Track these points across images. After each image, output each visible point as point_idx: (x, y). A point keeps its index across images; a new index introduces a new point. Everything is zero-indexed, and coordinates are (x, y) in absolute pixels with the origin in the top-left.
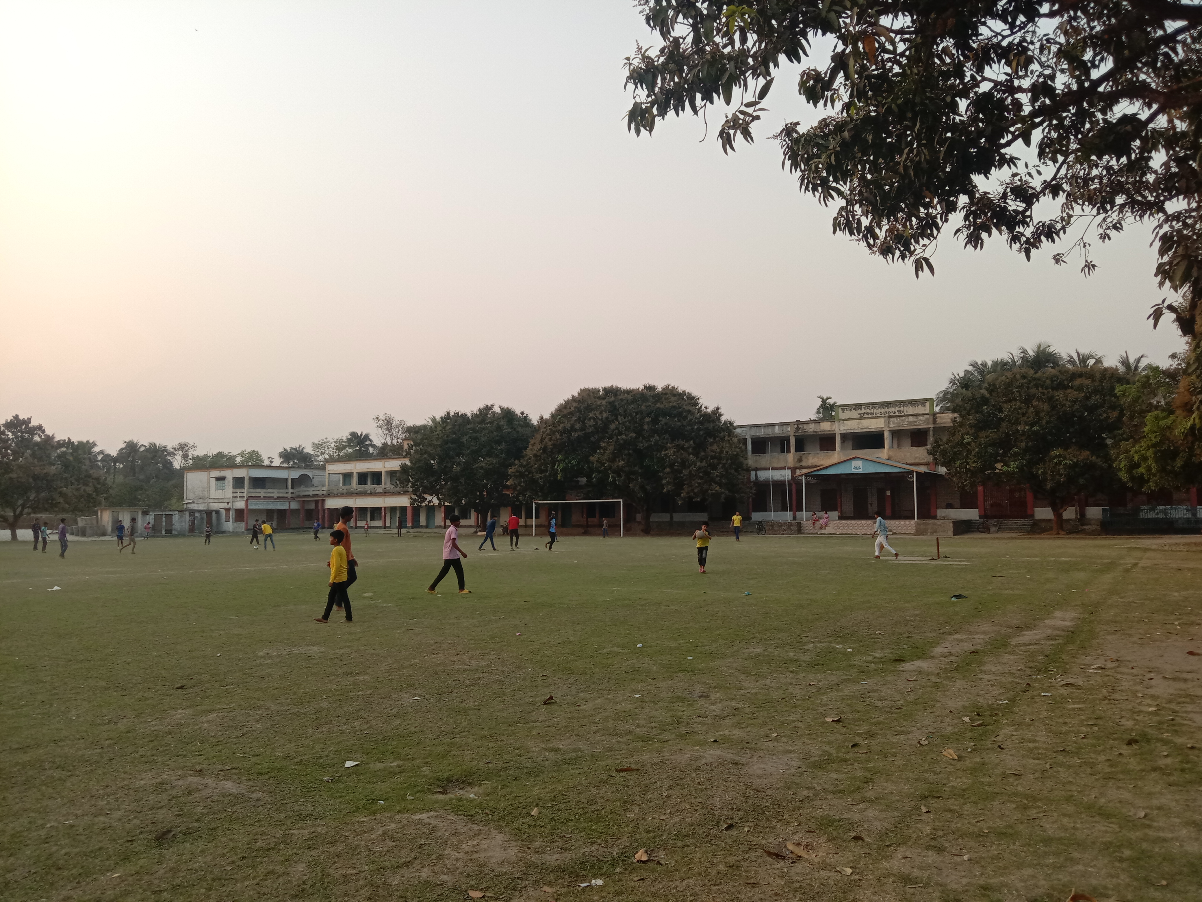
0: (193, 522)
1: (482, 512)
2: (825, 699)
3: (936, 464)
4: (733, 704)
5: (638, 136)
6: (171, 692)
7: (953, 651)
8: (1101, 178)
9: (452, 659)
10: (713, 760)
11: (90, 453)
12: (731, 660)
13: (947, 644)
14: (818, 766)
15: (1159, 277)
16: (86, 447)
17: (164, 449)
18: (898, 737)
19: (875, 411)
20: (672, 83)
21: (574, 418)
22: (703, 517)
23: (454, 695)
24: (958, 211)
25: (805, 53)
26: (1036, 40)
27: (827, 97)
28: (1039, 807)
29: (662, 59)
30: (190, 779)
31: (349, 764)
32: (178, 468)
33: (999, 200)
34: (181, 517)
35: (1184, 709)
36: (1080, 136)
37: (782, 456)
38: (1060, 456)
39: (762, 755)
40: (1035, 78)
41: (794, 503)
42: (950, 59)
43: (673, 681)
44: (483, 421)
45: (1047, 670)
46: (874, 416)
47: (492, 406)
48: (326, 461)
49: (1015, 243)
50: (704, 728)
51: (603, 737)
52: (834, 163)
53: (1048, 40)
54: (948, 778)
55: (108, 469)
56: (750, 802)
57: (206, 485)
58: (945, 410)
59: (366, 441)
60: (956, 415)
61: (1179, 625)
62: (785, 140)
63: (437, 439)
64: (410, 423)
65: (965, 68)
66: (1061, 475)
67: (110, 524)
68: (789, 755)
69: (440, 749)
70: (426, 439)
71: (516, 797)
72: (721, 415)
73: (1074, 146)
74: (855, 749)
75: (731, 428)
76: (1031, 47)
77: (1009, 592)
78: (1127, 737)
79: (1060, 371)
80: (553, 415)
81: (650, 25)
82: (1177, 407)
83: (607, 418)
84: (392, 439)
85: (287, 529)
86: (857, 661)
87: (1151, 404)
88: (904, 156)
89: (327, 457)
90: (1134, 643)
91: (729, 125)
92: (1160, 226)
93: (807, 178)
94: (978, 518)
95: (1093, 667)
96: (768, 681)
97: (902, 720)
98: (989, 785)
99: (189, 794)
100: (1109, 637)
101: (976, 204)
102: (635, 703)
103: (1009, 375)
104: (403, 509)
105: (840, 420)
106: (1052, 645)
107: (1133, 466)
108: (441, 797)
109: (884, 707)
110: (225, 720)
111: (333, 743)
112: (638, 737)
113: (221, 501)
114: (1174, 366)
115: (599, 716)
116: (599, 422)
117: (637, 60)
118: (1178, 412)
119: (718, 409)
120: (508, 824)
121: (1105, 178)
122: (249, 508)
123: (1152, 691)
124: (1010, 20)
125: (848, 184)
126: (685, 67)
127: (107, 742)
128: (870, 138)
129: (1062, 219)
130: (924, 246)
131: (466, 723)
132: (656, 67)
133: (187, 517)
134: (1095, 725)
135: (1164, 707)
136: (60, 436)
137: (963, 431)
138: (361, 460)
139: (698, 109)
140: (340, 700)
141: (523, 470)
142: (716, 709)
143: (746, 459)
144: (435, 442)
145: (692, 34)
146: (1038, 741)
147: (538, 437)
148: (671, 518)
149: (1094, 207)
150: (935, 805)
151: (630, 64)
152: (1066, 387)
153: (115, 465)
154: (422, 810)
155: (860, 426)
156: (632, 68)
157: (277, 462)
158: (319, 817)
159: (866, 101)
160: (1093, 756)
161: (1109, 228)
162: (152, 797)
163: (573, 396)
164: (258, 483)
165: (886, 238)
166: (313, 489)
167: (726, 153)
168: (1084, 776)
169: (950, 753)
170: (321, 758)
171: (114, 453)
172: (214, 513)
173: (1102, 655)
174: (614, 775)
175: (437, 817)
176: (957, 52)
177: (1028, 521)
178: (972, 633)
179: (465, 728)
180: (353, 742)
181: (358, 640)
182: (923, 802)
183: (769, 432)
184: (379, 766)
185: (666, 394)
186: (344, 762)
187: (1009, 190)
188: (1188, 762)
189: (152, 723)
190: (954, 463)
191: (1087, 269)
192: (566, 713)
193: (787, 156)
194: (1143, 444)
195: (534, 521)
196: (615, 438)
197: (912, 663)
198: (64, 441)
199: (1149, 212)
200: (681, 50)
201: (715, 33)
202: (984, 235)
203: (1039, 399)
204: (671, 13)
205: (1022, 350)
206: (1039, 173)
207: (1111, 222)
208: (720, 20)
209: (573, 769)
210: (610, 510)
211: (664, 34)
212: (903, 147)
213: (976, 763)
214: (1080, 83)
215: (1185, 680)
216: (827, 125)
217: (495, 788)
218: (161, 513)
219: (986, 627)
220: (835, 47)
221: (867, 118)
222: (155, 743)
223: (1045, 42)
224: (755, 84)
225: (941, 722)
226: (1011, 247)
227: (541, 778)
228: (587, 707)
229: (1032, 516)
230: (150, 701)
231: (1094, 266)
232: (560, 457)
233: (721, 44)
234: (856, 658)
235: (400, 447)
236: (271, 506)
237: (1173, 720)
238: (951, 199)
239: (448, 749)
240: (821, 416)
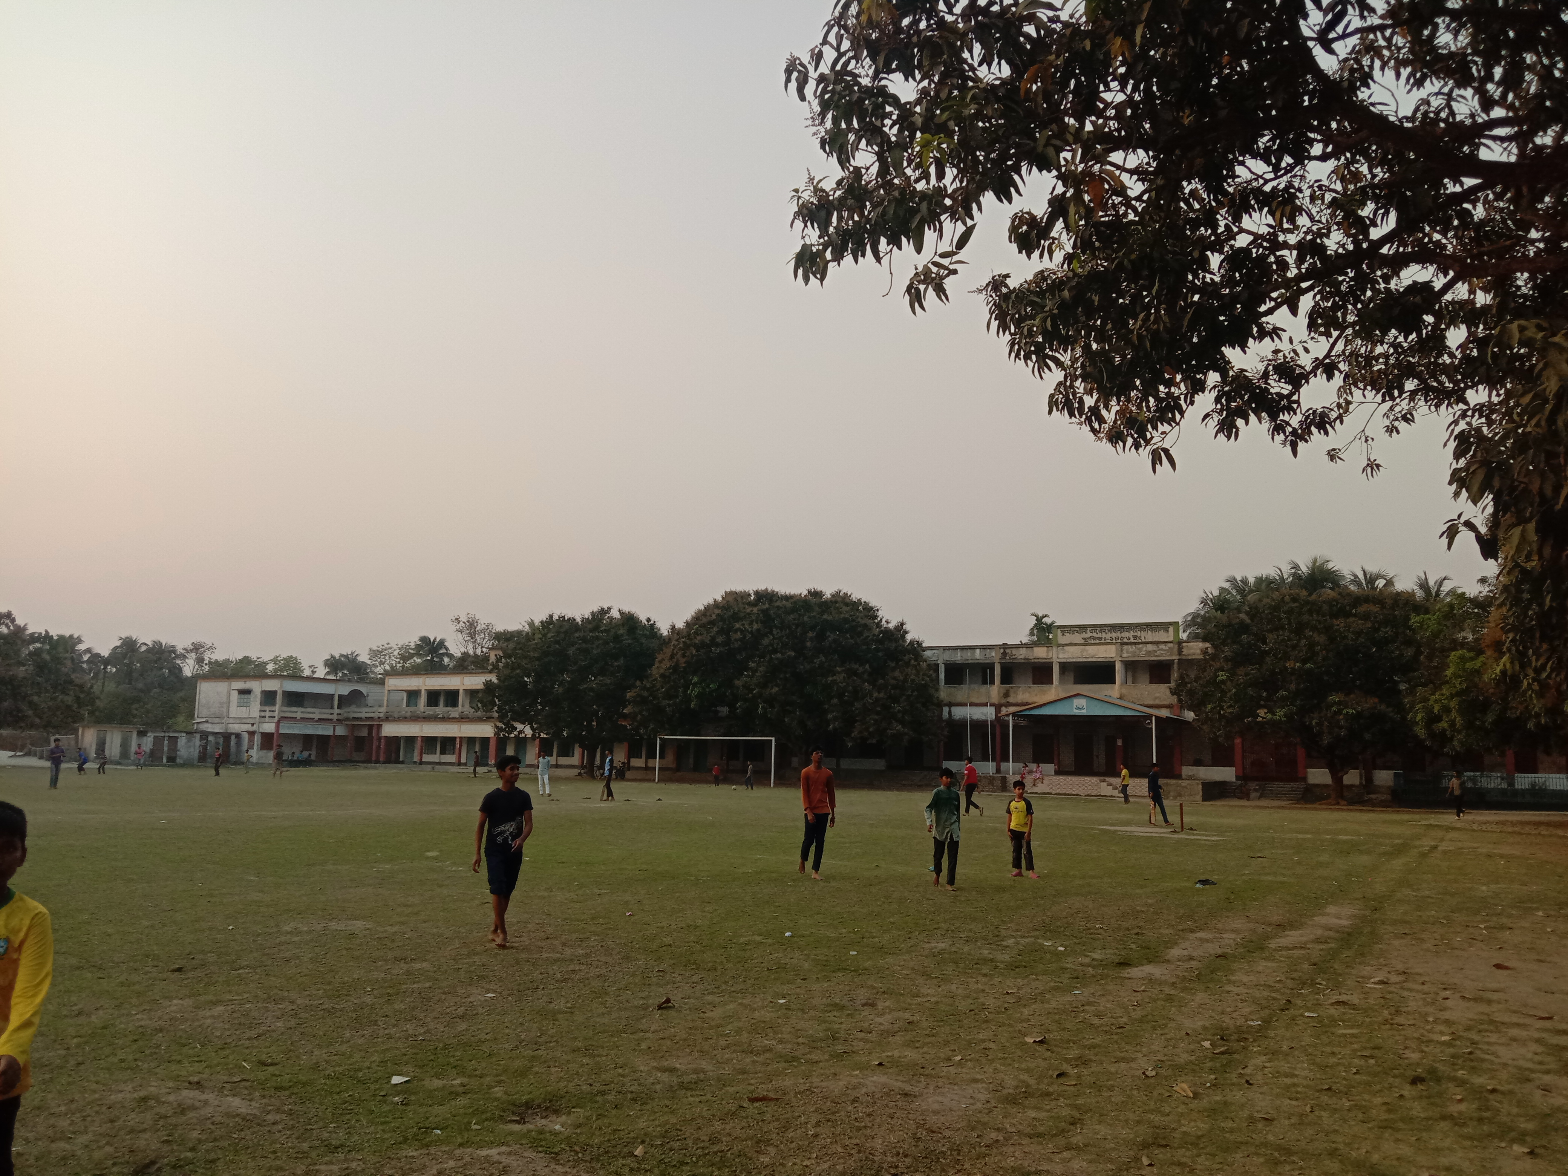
0: (205, 747)
1: (590, 749)
2: (1027, 1013)
3: (1182, 708)
4: (907, 1015)
5: (806, 284)
6: (165, 976)
7: (1195, 954)
8: (1386, 356)
9: (539, 943)
10: (876, 1090)
11: (73, 651)
12: (907, 957)
13: (1187, 944)
14: (1012, 1100)
15: (1454, 486)
16: (68, 644)
17: (172, 650)
18: (1117, 1065)
19: (1104, 635)
20: (850, 222)
21: (715, 629)
22: (880, 764)
23: (540, 992)
24: (1207, 392)
25: (1018, 191)
26: (1304, 187)
27: (1044, 246)
28: (1294, 1162)
29: (838, 193)
30: (185, 1093)
31: (396, 1080)
32: (190, 675)
33: (1259, 380)
34: (189, 741)
35: (1486, 1040)
36: (1359, 306)
37: (984, 689)
38: (1340, 703)
39: (940, 1084)
40: (1302, 235)
41: (998, 752)
42: (1199, 204)
43: (829, 983)
44: (596, 628)
45: (1313, 984)
46: (1103, 641)
47: (609, 609)
48: (387, 674)
49: (1279, 434)
50: (867, 1046)
51: (734, 1055)
52: (1050, 328)
53: (1320, 187)
54: (1179, 1121)
55: (96, 675)
56: (921, 1145)
57: (225, 699)
58: (1194, 637)
59: (441, 648)
60: (1208, 645)
61: (1486, 928)
62: (991, 296)
63: (534, 650)
64: (500, 628)
65: (1218, 216)
66: (1341, 728)
67: (94, 747)
68: (975, 1085)
69: (517, 1063)
70: (521, 649)
71: (615, 1130)
72: (906, 632)
73: (1351, 318)
74: (1061, 1080)
75: (919, 649)
76: (1300, 195)
77: (1270, 878)
78: (1410, 1073)
79: (1340, 594)
80: (688, 624)
81: (825, 151)
82: (1487, 646)
83: (758, 630)
84: (475, 648)
85: (328, 762)
86: (1070, 963)
87: (1454, 641)
88: (1139, 323)
89: (388, 668)
90: (1428, 950)
91: (918, 279)
92: (1456, 422)
93: (1018, 343)
94: (1234, 780)
95: (1372, 980)
96: (954, 987)
97: (1123, 1043)
98: (1232, 1131)
99: (183, 1112)
100: (1396, 942)
101: (1230, 384)
102: (778, 1011)
103: (1276, 595)
104: (485, 741)
105: (1059, 645)
106: (1321, 950)
107: (1432, 719)
108: (516, 1127)
109: (1102, 1025)
110: (235, 1015)
111: (377, 1051)
112: (781, 1057)
113: (244, 721)
114: (1484, 593)
115: (730, 1027)
116: (749, 636)
117: (809, 192)
118: (1489, 653)
119: (902, 624)
120: (603, 1167)
121: (1391, 358)
122: (281, 731)
123: (1446, 1015)
124: (1274, 161)
125: (1069, 351)
126: (868, 203)
127: (75, 1040)
128: (1096, 299)
129: (1339, 406)
130: (1163, 433)
131: (554, 1031)
132: (832, 202)
133: (197, 741)
134: (1372, 1057)
135: (1461, 1036)
136: (34, 627)
137: (1217, 665)
138: (432, 674)
139: (881, 255)
140: (389, 995)
141: (646, 694)
142: (884, 1021)
143: (937, 690)
144: (532, 654)
145: (877, 164)
146: (1296, 1076)
147: (668, 651)
148: (838, 764)
149: (1377, 393)
150: (1161, 1156)
151: (799, 197)
152: (1348, 615)
153: (105, 668)
154: (491, 1144)
155: (1085, 654)
156: (801, 202)
157: (321, 672)
158: (355, 1149)
159: (1093, 254)
160: (1367, 1097)
161: (1397, 419)
162: (133, 1115)
163: (715, 600)
164: (295, 699)
165: (1115, 422)
166: (367, 710)
167: (914, 313)
168: (1353, 1123)
169: (1183, 1088)
170: (360, 1070)
171: (105, 653)
172: (233, 737)
173: (1385, 965)
174: (745, 1105)
175: (510, 1153)
176: (1209, 196)
177: (1301, 785)
178: (1219, 931)
179: (552, 1037)
180: (403, 1050)
181: (417, 914)
182: (1145, 1151)
183: (968, 656)
184: (437, 1083)
185: (836, 602)
186: (390, 1078)
187: (1271, 368)
188: (1488, 1109)
189: (138, 1016)
190: (1205, 707)
191: (1369, 469)
192: (686, 1021)
193: (994, 315)
194: (1444, 692)
195: (657, 763)
196: (768, 658)
197: (1140, 968)
198: (40, 634)
199: (1446, 402)
200: (863, 183)
201: (905, 164)
202: (1240, 422)
203: (1314, 629)
204: (852, 137)
205: (1293, 565)
206: (1307, 350)
207: (1400, 412)
208: (913, 148)
209: (692, 1096)
210: (758, 751)
211: (843, 162)
212: (1138, 310)
213: (1217, 1102)
214: (1357, 243)
215: (1489, 1002)
216: (1044, 279)
217: (588, 1118)
218: (162, 734)
219: (1238, 923)
220: (1054, 189)
221: (1094, 275)
222: (141, 1043)
223: (1316, 189)
224: (952, 229)
225: (1174, 1047)
226: (1273, 439)
227: (648, 1107)
228: (716, 1014)
229: (1304, 779)
230: (137, 987)
231: (1378, 466)
232: (695, 679)
233: (912, 178)
234: (1070, 959)
235: (486, 658)
236: (310, 730)
237: (1471, 1053)
238: (1198, 376)
239: (529, 1065)
240: (1035, 638)
